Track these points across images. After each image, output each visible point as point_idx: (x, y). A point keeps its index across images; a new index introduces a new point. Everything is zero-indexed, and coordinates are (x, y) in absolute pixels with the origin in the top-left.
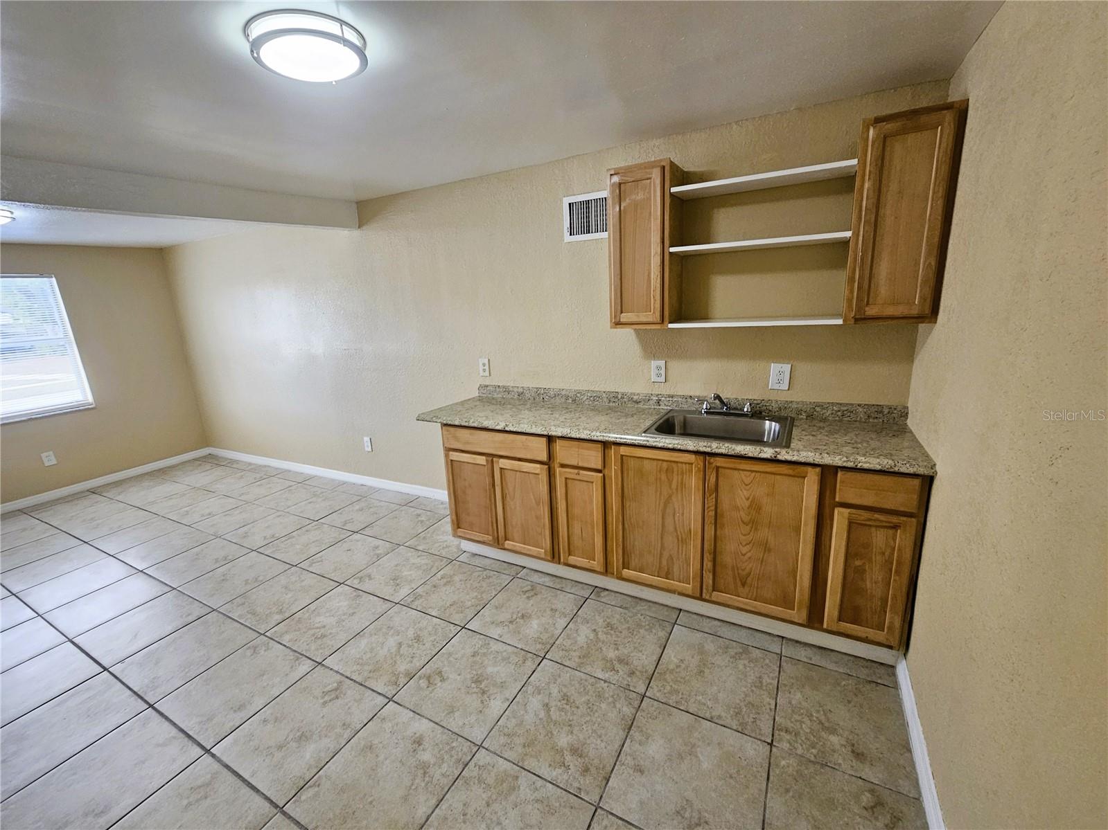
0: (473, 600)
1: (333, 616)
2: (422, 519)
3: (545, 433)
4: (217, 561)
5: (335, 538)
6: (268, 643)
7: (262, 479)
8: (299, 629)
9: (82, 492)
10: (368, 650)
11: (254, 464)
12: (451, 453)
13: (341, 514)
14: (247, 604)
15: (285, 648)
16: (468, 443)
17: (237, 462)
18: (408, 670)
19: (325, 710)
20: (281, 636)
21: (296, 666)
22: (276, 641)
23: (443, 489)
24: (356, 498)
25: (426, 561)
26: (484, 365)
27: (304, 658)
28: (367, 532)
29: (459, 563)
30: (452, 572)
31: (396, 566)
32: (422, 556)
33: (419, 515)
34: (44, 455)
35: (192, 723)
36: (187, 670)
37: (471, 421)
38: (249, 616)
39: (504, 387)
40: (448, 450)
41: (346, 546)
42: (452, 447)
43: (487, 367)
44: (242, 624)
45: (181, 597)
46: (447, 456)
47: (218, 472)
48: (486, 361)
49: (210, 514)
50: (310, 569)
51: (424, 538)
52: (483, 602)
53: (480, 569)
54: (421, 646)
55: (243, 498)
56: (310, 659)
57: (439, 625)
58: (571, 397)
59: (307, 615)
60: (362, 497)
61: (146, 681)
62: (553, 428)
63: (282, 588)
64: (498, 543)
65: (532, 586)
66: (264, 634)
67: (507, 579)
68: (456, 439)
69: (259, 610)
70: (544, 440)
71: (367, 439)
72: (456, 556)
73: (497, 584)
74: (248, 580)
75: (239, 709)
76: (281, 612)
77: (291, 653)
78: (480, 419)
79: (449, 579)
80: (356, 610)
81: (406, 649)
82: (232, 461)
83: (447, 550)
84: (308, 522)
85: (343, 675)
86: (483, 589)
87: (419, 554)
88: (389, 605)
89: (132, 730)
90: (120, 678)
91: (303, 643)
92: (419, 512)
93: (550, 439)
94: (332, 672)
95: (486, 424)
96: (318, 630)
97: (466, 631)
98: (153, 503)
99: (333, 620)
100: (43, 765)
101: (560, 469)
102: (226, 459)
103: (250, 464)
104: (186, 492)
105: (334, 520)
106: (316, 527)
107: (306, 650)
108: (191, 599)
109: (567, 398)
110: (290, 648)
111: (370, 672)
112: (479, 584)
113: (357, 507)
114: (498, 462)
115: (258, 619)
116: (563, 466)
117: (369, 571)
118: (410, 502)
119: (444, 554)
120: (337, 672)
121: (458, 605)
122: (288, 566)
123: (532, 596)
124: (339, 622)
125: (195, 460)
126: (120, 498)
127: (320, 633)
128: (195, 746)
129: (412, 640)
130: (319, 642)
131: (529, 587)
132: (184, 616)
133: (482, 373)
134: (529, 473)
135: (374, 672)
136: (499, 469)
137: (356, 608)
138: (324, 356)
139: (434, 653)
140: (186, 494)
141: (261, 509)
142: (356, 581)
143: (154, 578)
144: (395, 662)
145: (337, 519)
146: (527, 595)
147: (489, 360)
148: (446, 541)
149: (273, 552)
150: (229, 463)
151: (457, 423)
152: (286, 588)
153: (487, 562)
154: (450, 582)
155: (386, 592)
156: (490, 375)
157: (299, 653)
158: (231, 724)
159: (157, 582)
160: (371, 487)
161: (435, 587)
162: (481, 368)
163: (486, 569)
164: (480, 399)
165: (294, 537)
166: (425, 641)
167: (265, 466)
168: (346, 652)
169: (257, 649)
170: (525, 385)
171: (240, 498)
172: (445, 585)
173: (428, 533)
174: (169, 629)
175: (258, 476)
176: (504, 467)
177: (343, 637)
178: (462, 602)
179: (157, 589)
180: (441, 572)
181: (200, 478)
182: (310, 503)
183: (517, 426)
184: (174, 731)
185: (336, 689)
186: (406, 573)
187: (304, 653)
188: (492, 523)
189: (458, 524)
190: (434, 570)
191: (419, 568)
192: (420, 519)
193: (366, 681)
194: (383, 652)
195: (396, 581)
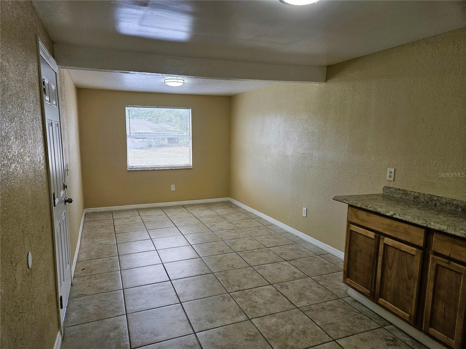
0: (346, 328)
1: (262, 299)
2: (327, 267)
3: (425, 225)
4: (219, 251)
5: (274, 259)
6: (230, 298)
7: (248, 219)
8: (245, 298)
9: (180, 206)
10: (275, 325)
11: (246, 211)
12: (351, 225)
13: (281, 248)
14: (226, 276)
15: (236, 304)
16: (364, 221)
17: (239, 207)
18: (293, 347)
19: (246, 343)
20: (236, 298)
21: (239, 315)
22: (234, 299)
23: (342, 251)
24: (291, 242)
25: (322, 292)
26: (391, 172)
27: (243, 313)
28: (292, 262)
29: (344, 302)
30: (337, 305)
31: (303, 287)
32: (320, 288)
33: (326, 264)
34: (172, 186)
35: (192, 318)
36: (196, 294)
37: (369, 207)
38: (226, 282)
39: (403, 190)
40: (350, 223)
41: (279, 266)
42: (353, 221)
43: (393, 175)
44: (222, 284)
45: (202, 262)
46: (348, 226)
47: (230, 210)
48: (393, 170)
49: (222, 229)
50: (258, 271)
51: (325, 278)
52: (352, 331)
53: (358, 311)
54: (305, 338)
55: (237, 225)
56: (246, 315)
57: (319, 331)
58: (461, 207)
59: (251, 293)
60: (295, 243)
61: (182, 292)
62: (433, 223)
63: (243, 275)
64: (373, 297)
65: (393, 338)
66: (229, 293)
67: (374, 326)
68: (357, 217)
69: (230, 281)
70: (423, 231)
71: (305, 209)
72: (343, 296)
73: (367, 325)
74: (229, 265)
75: (211, 322)
76: (239, 286)
77: (238, 308)
78: (375, 207)
79: (334, 308)
80: (275, 302)
81: (296, 335)
82: (237, 207)
83: (338, 290)
84: (263, 247)
85: (259, 331)
86: (355, 324)
87: (319, 286)
88: (293, 306)
89: (172, 309)
90: (174, 286)
91: (245, 305)
92: (326, 262)
93: (429, 232)
94: (254, 327)
95: (379, 210)
96: (253, 303)
97: (335, 343)
98: (202, 217)
99: (262, 301)
100: (145, 307)
101: (433, 256)
102: (235, 205)
103: (245, 210)
104: (215, 216)
105: (276, 250)
106: (266, 251)
107: (245, 310)
108: (205, 265)
109: (457, 206)
110: (239, 305)
111: (273, 336)
112: (353, 320)
113: (291, 247)
114: (384, 239)
115: (229, 285)
116: (436, 254)
117: (287, 284)
118: (323, 254)
119: (335, 292)
120: (257, 328)
121: (335, 326)
122: (248, 265)
123: (391, 345)
124: (265, 303)
125: (223, 202)
126: (191, 211)
127: (254, 305)
128: (191, 328)
129: (300, 332)
130: (252, 309)
131: (391, 338)
132: (201, 270)
133: (388, 178)
134: (406, 252)
135: (275, 337)
136: (383, 244)
137: (275, 300)
138: (291, 156)
139: (311, 345)
140: (215, 217)
141: (244, 233)
142: (278, 286)
143: (195, 250)
144: (288, 338)
145: (277, 250)
146: (388, 342)
147: (395, 169)
148: (339, 285)
149: (243, 256)
150: (236, 207)
151: (359, 206)
152: (244, 275)
153: (365, 309)
154: (333, 310)
155: (294, 299)
156: (394, 181)
157: (242, 309)
158: (206, 327)
159: (195, 252)
160: (301, 239)
161: (323, 308)
162: (388, 174)
163: (361, 313)
164: (383, 196)
165: (254, 252)
166: (308, 336)
167: (251, 213)
168: (264, 320)
169: (225, 299)
170: (421, 192)
171: (236, 225)
172: (330, 310)
173: (329, 276)
174: (194, 274)
175: (246, 217)
176: (388, 243)
177: (264, 312)
178: (338, 325)
179: (195, 256)
180: (330, 302)
181: (221, 211)
182: (267, 237)
183: (403, 216)
184: (185, 318)
185: (254, 336)
186: (307, 293)
187: (244, 311)
188: (372, 281)
189: (348, 274)
190: (326, 299)
191: (316, 293)
192: (326, 266)
193: (269, 340)
194: (282, 330)
195: (301, 296)
